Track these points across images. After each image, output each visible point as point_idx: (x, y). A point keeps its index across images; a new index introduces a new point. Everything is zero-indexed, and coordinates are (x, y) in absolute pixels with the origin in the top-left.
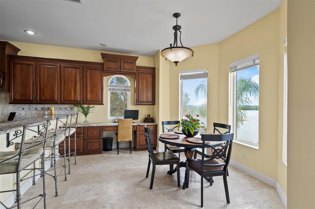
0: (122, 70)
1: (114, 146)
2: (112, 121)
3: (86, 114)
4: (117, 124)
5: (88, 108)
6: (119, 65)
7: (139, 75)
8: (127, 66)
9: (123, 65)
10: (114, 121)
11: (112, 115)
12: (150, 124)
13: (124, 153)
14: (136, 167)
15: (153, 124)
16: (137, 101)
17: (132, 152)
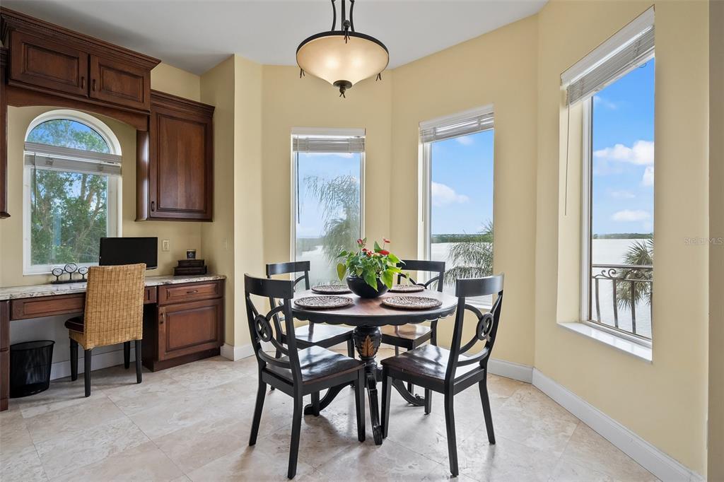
0: (95, 94)
1: (59, 370)
2: (44, 280)
4: (81, 287)
6: (83, 72)
7: (158, 121)
8: (117, 86)
9: (101, 76)
10: (54, 279)
11: (39, 258)
12: (202, 279)
13: (109, 385)
14: (189, 423)
15: (211, 279)
16: (155, 206)
17: (144, 377)
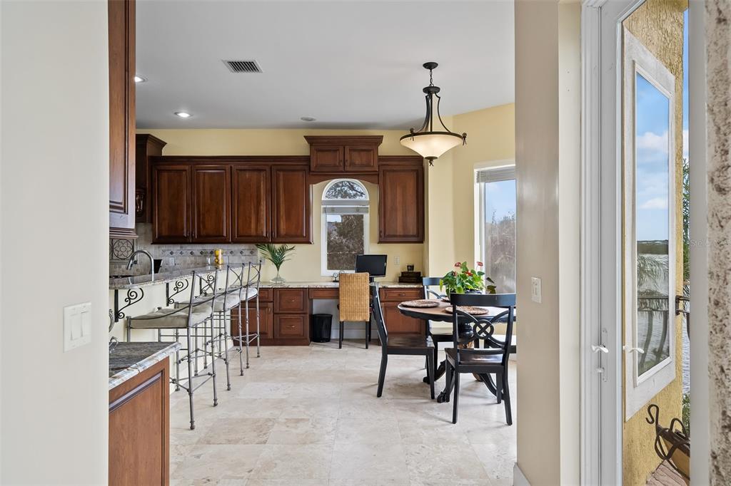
0: (348, 169)
1: (335, 334)
2: (330, 279)
3: (278, 262)
5: (283, 251)
6: (342, 158)
7: (384, 175)
8: (358, 159)
9: (351, 158)
10: (334, 279)
11: (331, 267)
12: (409, 286)
15: (415, 286)
16: (382, 234)
